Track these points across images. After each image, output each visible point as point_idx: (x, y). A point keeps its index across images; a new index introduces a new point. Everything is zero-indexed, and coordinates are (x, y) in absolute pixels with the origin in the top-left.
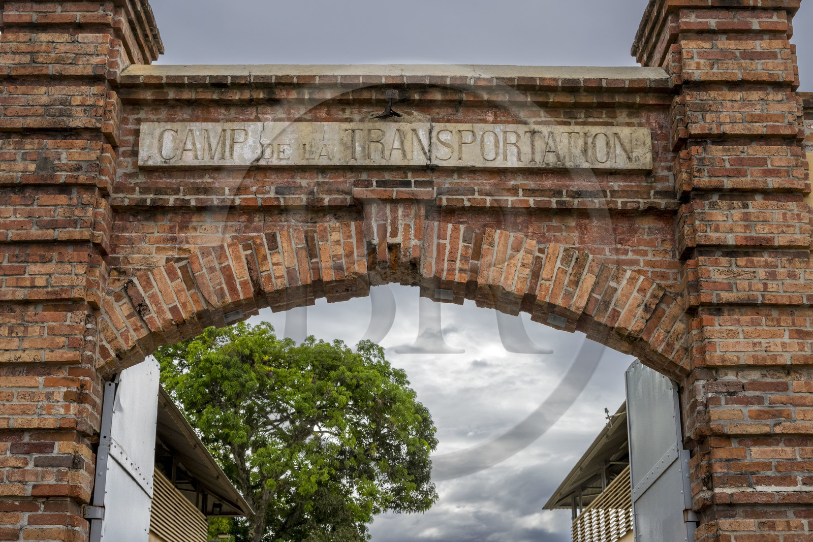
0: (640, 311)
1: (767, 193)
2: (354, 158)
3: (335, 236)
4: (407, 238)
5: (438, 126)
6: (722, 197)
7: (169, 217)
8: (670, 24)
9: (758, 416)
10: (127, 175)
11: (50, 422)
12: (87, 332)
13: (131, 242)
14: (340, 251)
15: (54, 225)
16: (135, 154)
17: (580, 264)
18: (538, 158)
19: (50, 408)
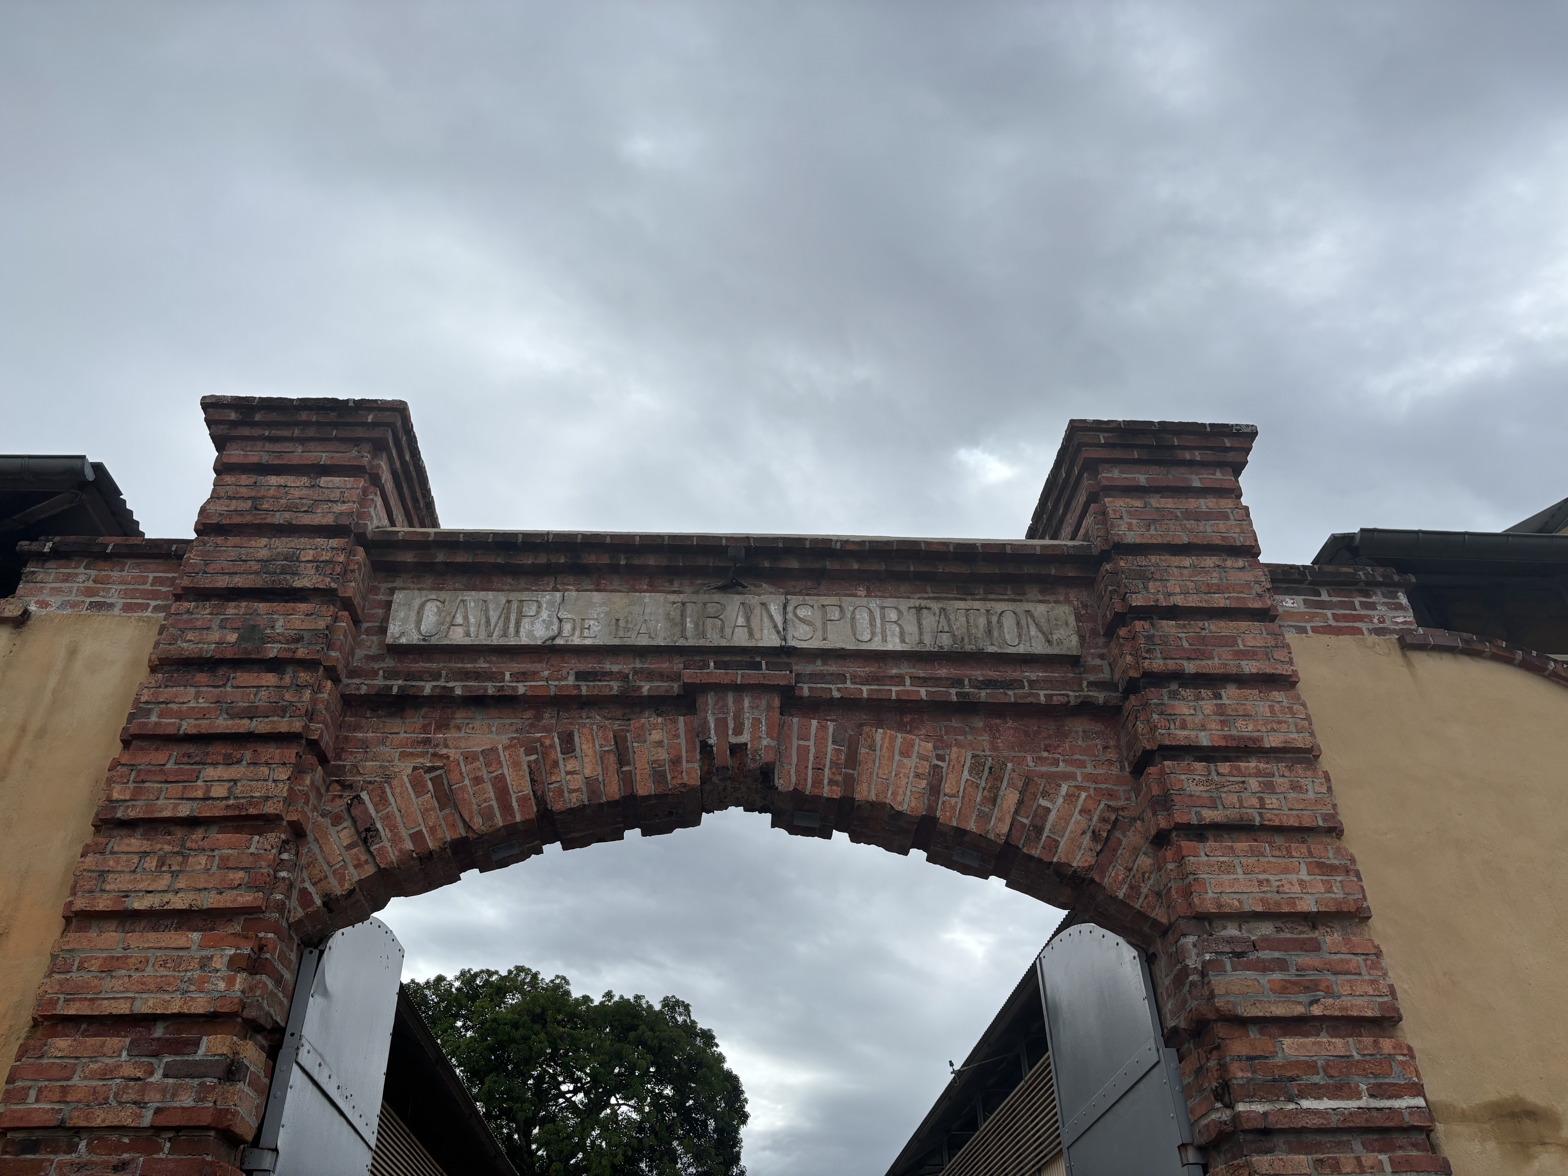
0: (1086, 840)
1: (1242, 680)
2: (684, 636)
3: (656, 736)
4: (755, 737)
5: (794, 600)
6: (1184, 685)
7: (423, 712)
8: (1086, 482)
9: (1284, 989)
10: (368, 658)
11: (200, 1005)
12: (280, 864)
13: (365, 745)
14: (663, 755)
15: (251, 713)
16: (383, 630)
17: (996, 775)
18: (928, 639)
19: (203, 981)
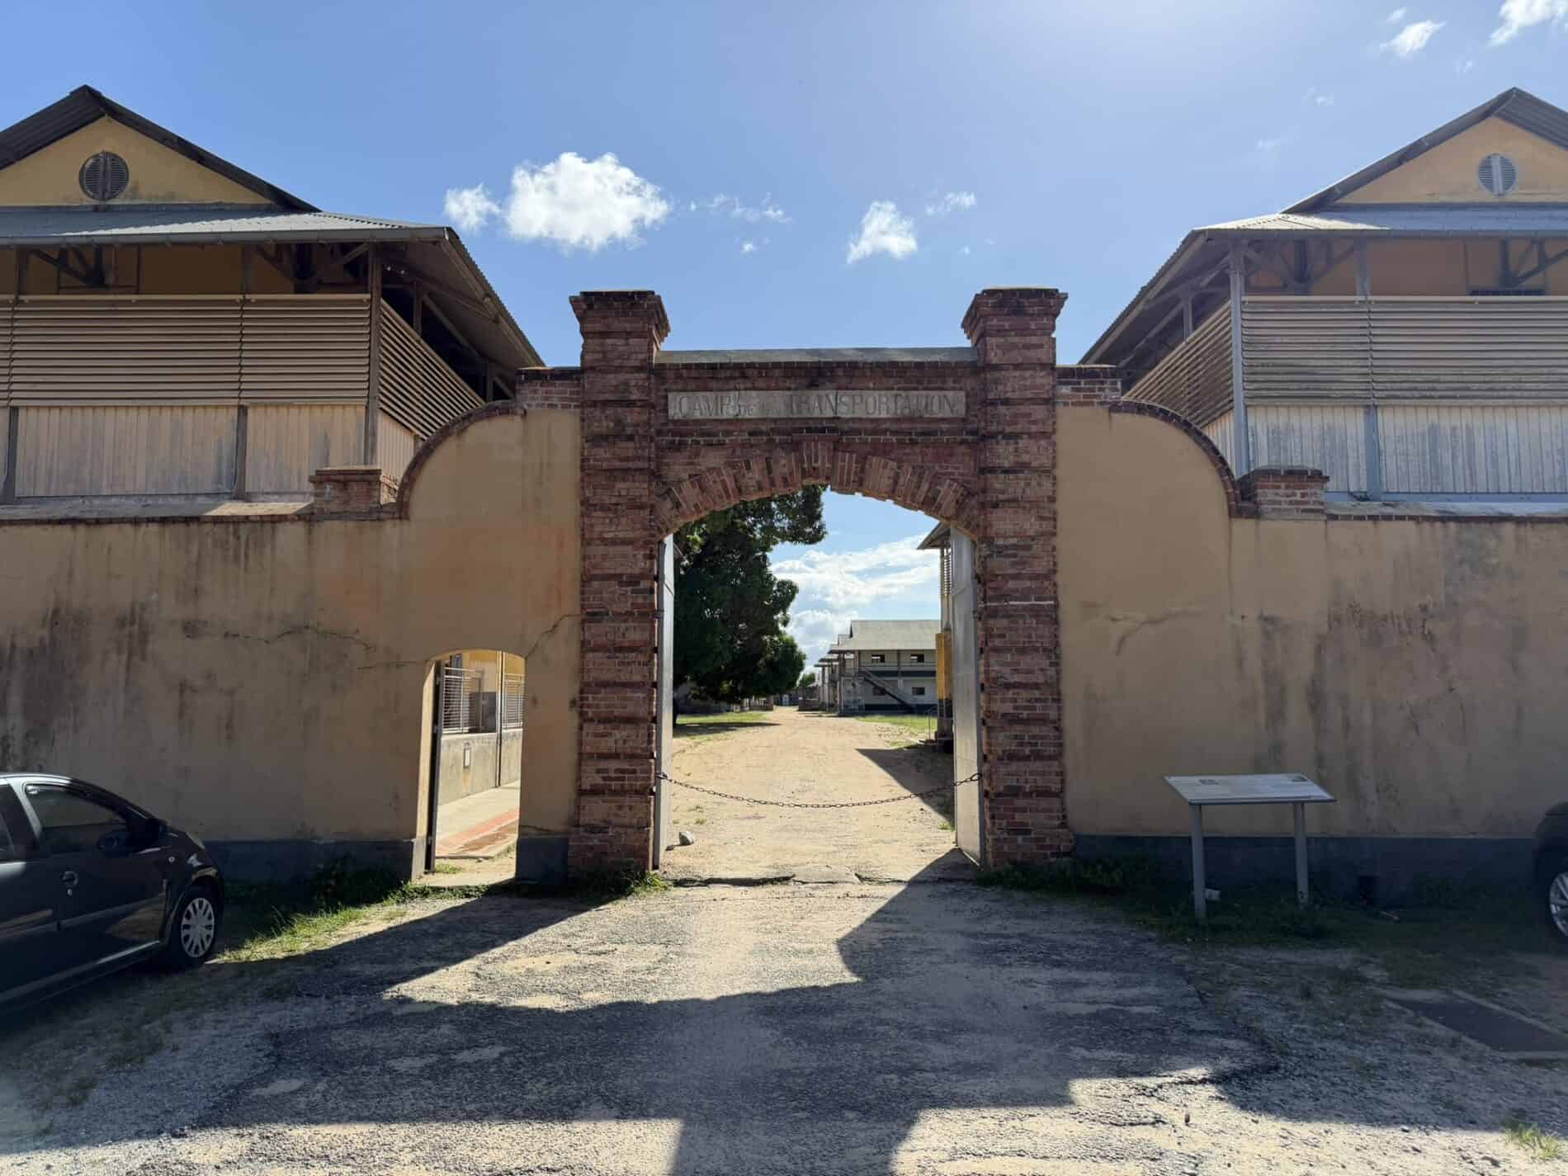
0: (954, 504)
1: (1030, 435)
2: (792, 412)
3: (783, 462)
4: (823, 463)
5: (841, 392)
6: (1003, 438)
7: (688, 450)
10: (662, 424)
12: (650, 521)
13: (668, 464)
14: (786, 470)
15: (627, 459)
16: (666, 411)
17: (921, 476)
18: (899, 412)
